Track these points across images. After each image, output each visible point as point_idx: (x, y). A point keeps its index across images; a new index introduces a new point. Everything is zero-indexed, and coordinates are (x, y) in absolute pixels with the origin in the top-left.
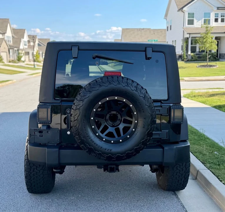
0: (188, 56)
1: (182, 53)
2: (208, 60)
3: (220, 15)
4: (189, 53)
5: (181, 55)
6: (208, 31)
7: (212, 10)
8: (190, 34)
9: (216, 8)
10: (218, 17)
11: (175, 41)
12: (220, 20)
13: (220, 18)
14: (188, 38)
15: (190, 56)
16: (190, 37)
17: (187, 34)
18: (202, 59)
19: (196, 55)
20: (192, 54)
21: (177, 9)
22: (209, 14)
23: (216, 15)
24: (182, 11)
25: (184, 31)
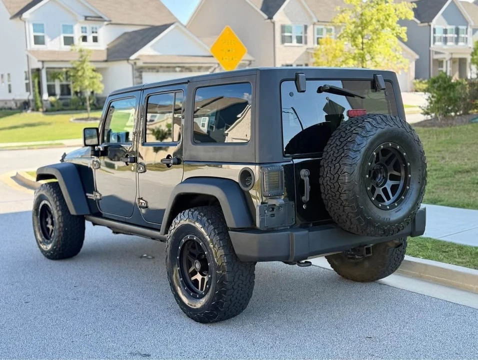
0: (44, 102)
1: (29, 96)
2: (89, 109)
3: (89, 30)
4: (45, 96)
5: (27, 101)
6: (84, 58)
7: (76, 21)
8: (43, 62)
9: (84, 18)
10: (86, 32)
11: (9, 75)
12: (90, 39)
13: (90, 35)
14: (38, 70)
15: (48, 102)
16: (43, 68)
17: (39, 61)
18: (72, 107)
19: (59, 101)
20: (52, 99)
21: (10, 16)
22: (72, 27)
23: (84, 29)
24: (21, 19)
25: (28, 56)
